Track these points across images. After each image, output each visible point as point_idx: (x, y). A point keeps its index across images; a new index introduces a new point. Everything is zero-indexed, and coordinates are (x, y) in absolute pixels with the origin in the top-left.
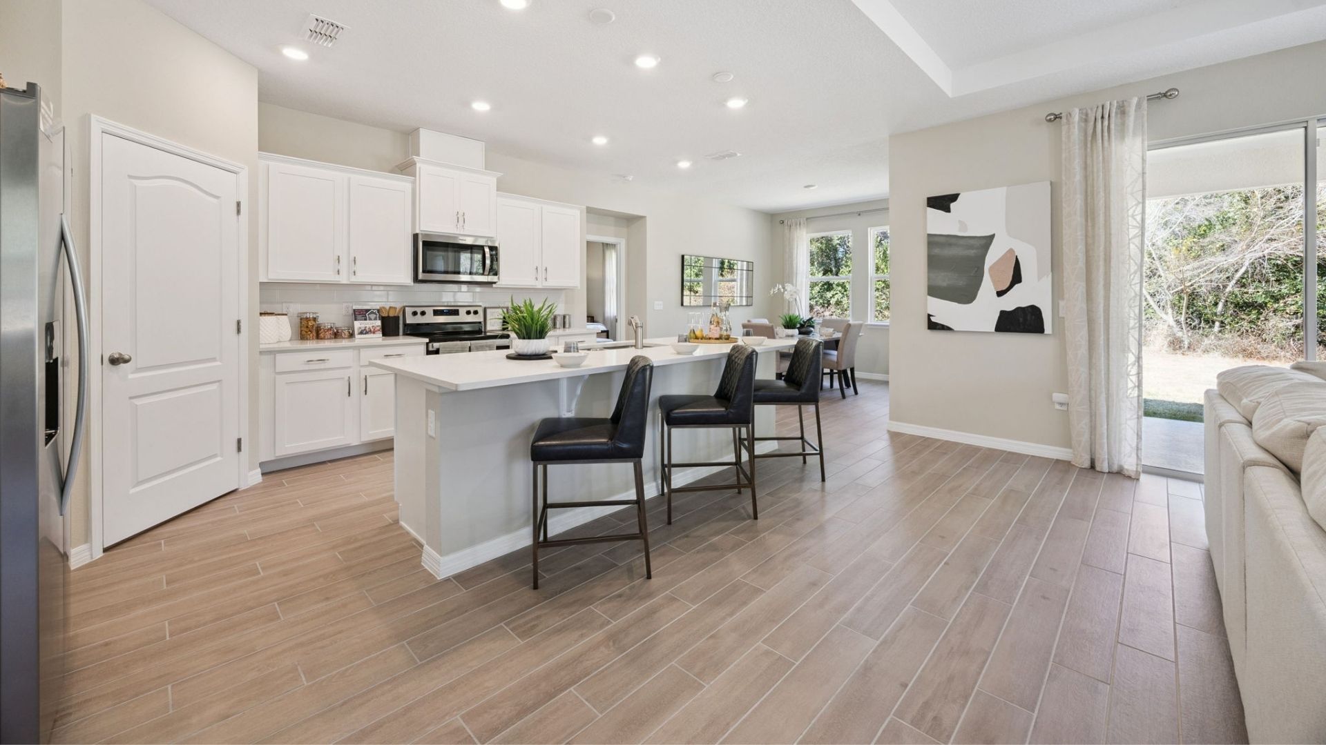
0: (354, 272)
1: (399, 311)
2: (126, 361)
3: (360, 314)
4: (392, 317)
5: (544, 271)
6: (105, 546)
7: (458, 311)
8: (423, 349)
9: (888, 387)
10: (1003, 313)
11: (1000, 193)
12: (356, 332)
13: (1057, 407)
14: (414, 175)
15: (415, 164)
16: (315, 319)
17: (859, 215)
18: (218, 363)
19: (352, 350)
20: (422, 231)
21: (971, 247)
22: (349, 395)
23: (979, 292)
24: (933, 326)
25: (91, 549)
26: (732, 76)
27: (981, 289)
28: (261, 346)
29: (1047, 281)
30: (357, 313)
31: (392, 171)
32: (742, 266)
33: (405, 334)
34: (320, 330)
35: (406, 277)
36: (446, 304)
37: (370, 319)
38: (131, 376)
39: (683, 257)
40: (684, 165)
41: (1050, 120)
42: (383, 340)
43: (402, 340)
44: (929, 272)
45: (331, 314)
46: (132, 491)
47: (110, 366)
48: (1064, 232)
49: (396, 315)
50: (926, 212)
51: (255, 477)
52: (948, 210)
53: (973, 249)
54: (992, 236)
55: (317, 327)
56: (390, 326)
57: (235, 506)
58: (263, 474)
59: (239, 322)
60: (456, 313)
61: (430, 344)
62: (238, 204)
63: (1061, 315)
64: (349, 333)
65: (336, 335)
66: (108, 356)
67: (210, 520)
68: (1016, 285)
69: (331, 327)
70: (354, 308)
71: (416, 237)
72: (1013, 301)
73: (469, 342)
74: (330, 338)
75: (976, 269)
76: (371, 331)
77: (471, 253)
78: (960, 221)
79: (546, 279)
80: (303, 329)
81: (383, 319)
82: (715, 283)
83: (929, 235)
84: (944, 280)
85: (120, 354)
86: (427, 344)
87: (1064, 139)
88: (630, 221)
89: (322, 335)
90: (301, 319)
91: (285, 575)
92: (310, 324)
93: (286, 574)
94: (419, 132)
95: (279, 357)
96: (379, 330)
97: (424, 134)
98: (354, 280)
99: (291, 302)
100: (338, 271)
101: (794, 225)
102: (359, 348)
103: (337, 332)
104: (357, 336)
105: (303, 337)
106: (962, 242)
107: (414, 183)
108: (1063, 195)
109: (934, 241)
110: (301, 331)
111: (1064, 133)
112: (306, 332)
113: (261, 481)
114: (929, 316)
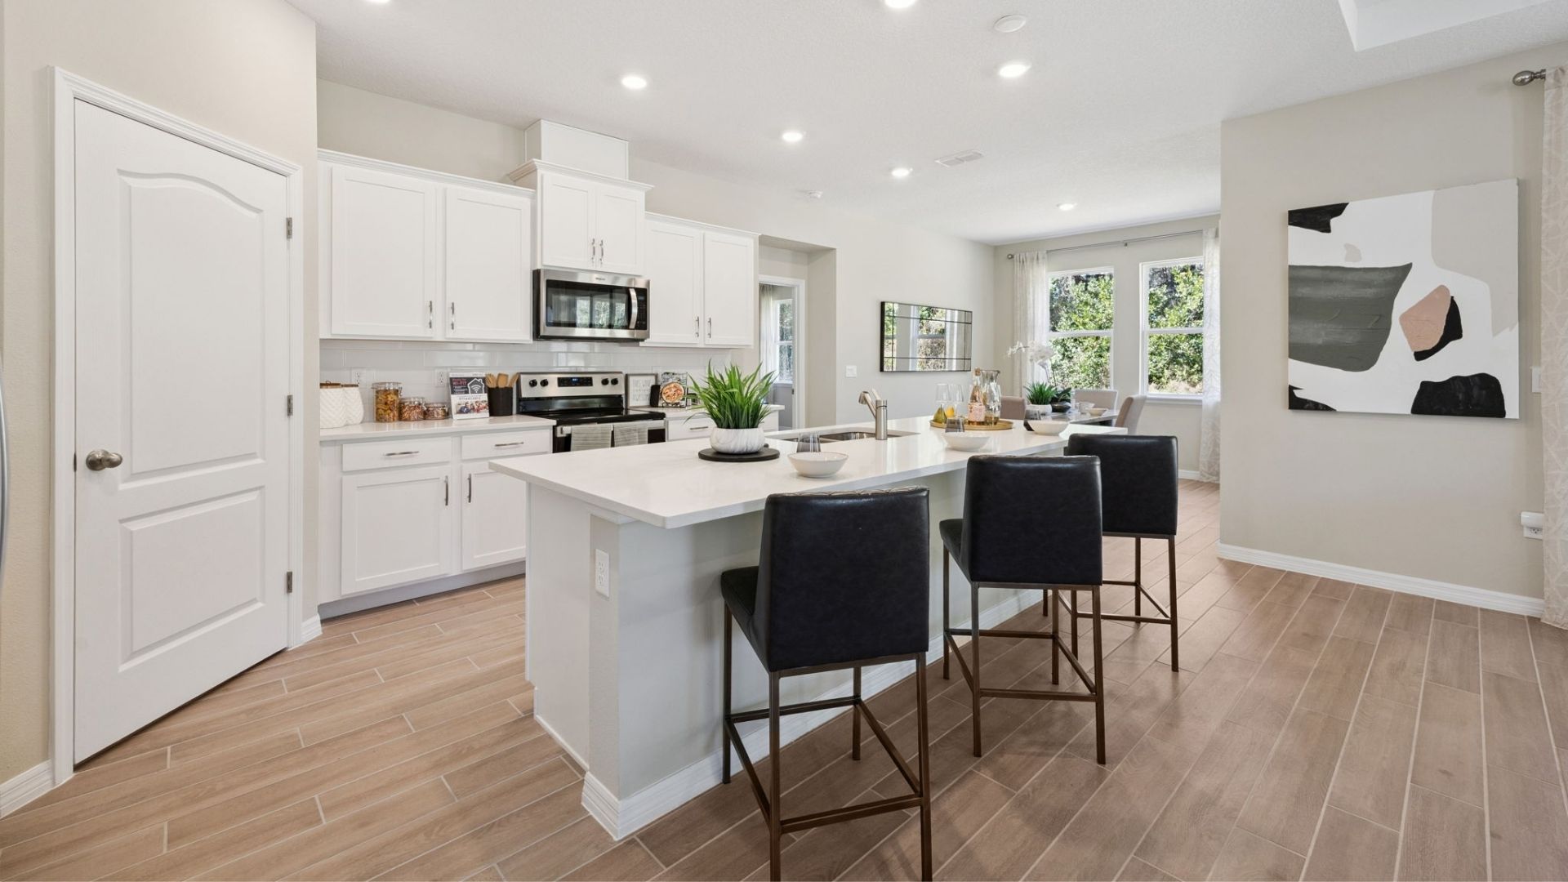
0: (453, 325)
1: (512, 382)
2: (114, 464)
3: (459, 384)
4: (502, 389)
5: (707, 324)
6: (77, 762)
7: (591, 379)
8: (547, 436)
9: (1219, 493)
10: (1424, 385)
11: (1423, 200)
12: (454, 410)
13: (1527, 533)
14: (534, 187)
15: (536, 170)
16: (396, 392)
17: (1126, 245)
18: (259, 461)
19: (450, 438)
20: (545, 266)
21: (1368, 284)
22: (447, 504)
23: (1382, 354)
24: (1297, 404)
25: (53, 769)
26: (1024, 23)
27: (1385, 347)
28: (323, 433)
29: (1510, 338)
30: (454, 383)
31: (502, 181)
32: (952, 316)
33: (520, 413)
34: (404, 407)
35: (522, 331)
36: (573, 370)
37: (473, 392)
38: (122, 487)
39: (883, 304)
40: (901, 173)
41: (1522, 82)
42: (491, 422)
43: (516, 421)
44: (1290, 324)
45: (418, 386)
46: (123, 668)
47: (88, 470)
48: (1544, 258)
49: (507, 386)
50: (1286, 233)
51: (313, 628)
52: (1326, 229)
53: (1370, 287)
54: (1407, 268)
55: (400, 403)
56: (501, 401)
57: (283, 680)
58: (323, 621)
59: (289, 399)
60: (588, 382)
61: (559, 428)
62: (289, 222)
63: (1535, 389)
64: (444, 411)
65: (426, 415)
66: (87, 455)
67: (244, 707)
68: (1452, 344)
69: (420, 404)
70: (451, 376)
71: (536, 275)
72: (1445, 367)
73: (611, 425)
74: (418, 420)
75: (1378, 317)
76: (474, 408)
77: (611, 297)
78: (1347, 246)
79: (710, 335)
80: (380, 406)
81: (492, 393)
82: (913, 340)
83: (1292, 268)
84: (1317, 333)
85: (106, 453)
86: (554, 428)
87: (1547, 110)
88: (813, 256)
89: (406, 415)
90: (377, 392)
91: (363, 825)
92: (390, 399)
93: (363, 822)
94: (540, 125)
95: (347, 448)
96: (485, 408)
97: (546, 127)
98: (451, 335)
99: (362, 368)
100: (430, 323)
101: (1028, 260)
102: (459, 434)
103: (428, 410)
104: (456, 417)
105: (379, 418)
106: (1349, 276)
107: (534, 198)
108: (1544, 201)
109: (1298, 276)
110: (378, 409)
111: (1547, 101)
112: (385, 411)
113: (321, 633)
114: (1291, 389)
